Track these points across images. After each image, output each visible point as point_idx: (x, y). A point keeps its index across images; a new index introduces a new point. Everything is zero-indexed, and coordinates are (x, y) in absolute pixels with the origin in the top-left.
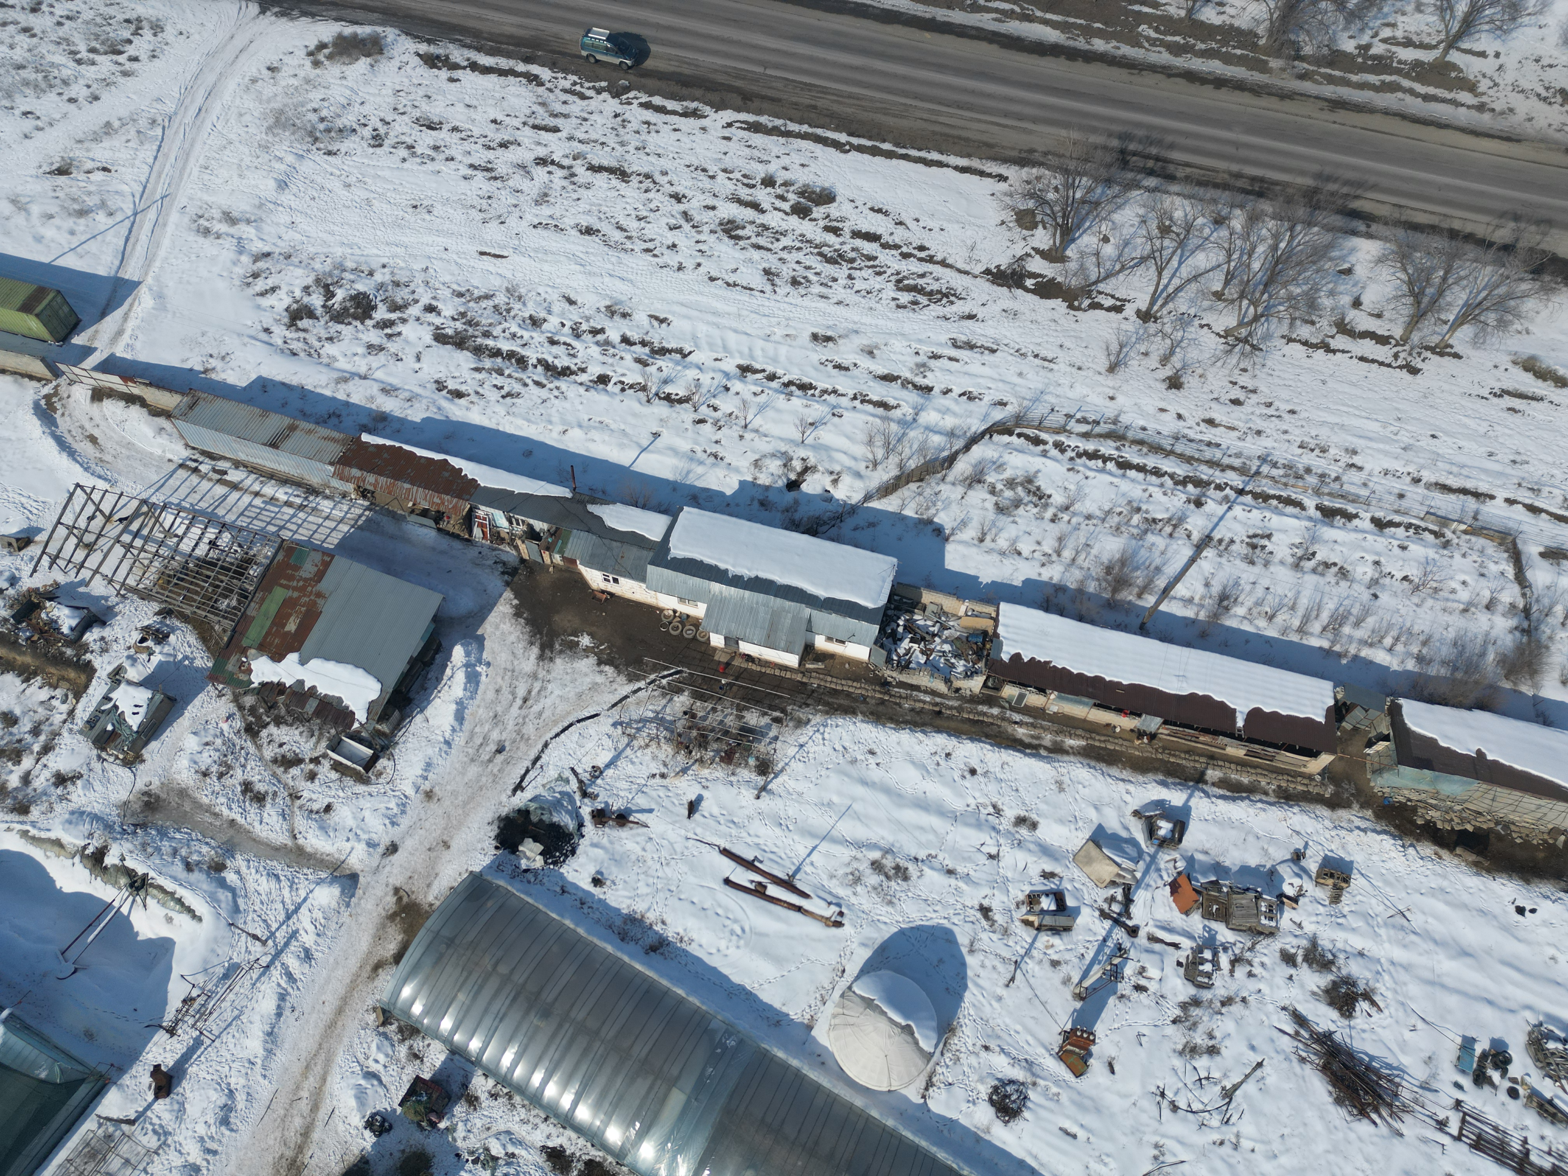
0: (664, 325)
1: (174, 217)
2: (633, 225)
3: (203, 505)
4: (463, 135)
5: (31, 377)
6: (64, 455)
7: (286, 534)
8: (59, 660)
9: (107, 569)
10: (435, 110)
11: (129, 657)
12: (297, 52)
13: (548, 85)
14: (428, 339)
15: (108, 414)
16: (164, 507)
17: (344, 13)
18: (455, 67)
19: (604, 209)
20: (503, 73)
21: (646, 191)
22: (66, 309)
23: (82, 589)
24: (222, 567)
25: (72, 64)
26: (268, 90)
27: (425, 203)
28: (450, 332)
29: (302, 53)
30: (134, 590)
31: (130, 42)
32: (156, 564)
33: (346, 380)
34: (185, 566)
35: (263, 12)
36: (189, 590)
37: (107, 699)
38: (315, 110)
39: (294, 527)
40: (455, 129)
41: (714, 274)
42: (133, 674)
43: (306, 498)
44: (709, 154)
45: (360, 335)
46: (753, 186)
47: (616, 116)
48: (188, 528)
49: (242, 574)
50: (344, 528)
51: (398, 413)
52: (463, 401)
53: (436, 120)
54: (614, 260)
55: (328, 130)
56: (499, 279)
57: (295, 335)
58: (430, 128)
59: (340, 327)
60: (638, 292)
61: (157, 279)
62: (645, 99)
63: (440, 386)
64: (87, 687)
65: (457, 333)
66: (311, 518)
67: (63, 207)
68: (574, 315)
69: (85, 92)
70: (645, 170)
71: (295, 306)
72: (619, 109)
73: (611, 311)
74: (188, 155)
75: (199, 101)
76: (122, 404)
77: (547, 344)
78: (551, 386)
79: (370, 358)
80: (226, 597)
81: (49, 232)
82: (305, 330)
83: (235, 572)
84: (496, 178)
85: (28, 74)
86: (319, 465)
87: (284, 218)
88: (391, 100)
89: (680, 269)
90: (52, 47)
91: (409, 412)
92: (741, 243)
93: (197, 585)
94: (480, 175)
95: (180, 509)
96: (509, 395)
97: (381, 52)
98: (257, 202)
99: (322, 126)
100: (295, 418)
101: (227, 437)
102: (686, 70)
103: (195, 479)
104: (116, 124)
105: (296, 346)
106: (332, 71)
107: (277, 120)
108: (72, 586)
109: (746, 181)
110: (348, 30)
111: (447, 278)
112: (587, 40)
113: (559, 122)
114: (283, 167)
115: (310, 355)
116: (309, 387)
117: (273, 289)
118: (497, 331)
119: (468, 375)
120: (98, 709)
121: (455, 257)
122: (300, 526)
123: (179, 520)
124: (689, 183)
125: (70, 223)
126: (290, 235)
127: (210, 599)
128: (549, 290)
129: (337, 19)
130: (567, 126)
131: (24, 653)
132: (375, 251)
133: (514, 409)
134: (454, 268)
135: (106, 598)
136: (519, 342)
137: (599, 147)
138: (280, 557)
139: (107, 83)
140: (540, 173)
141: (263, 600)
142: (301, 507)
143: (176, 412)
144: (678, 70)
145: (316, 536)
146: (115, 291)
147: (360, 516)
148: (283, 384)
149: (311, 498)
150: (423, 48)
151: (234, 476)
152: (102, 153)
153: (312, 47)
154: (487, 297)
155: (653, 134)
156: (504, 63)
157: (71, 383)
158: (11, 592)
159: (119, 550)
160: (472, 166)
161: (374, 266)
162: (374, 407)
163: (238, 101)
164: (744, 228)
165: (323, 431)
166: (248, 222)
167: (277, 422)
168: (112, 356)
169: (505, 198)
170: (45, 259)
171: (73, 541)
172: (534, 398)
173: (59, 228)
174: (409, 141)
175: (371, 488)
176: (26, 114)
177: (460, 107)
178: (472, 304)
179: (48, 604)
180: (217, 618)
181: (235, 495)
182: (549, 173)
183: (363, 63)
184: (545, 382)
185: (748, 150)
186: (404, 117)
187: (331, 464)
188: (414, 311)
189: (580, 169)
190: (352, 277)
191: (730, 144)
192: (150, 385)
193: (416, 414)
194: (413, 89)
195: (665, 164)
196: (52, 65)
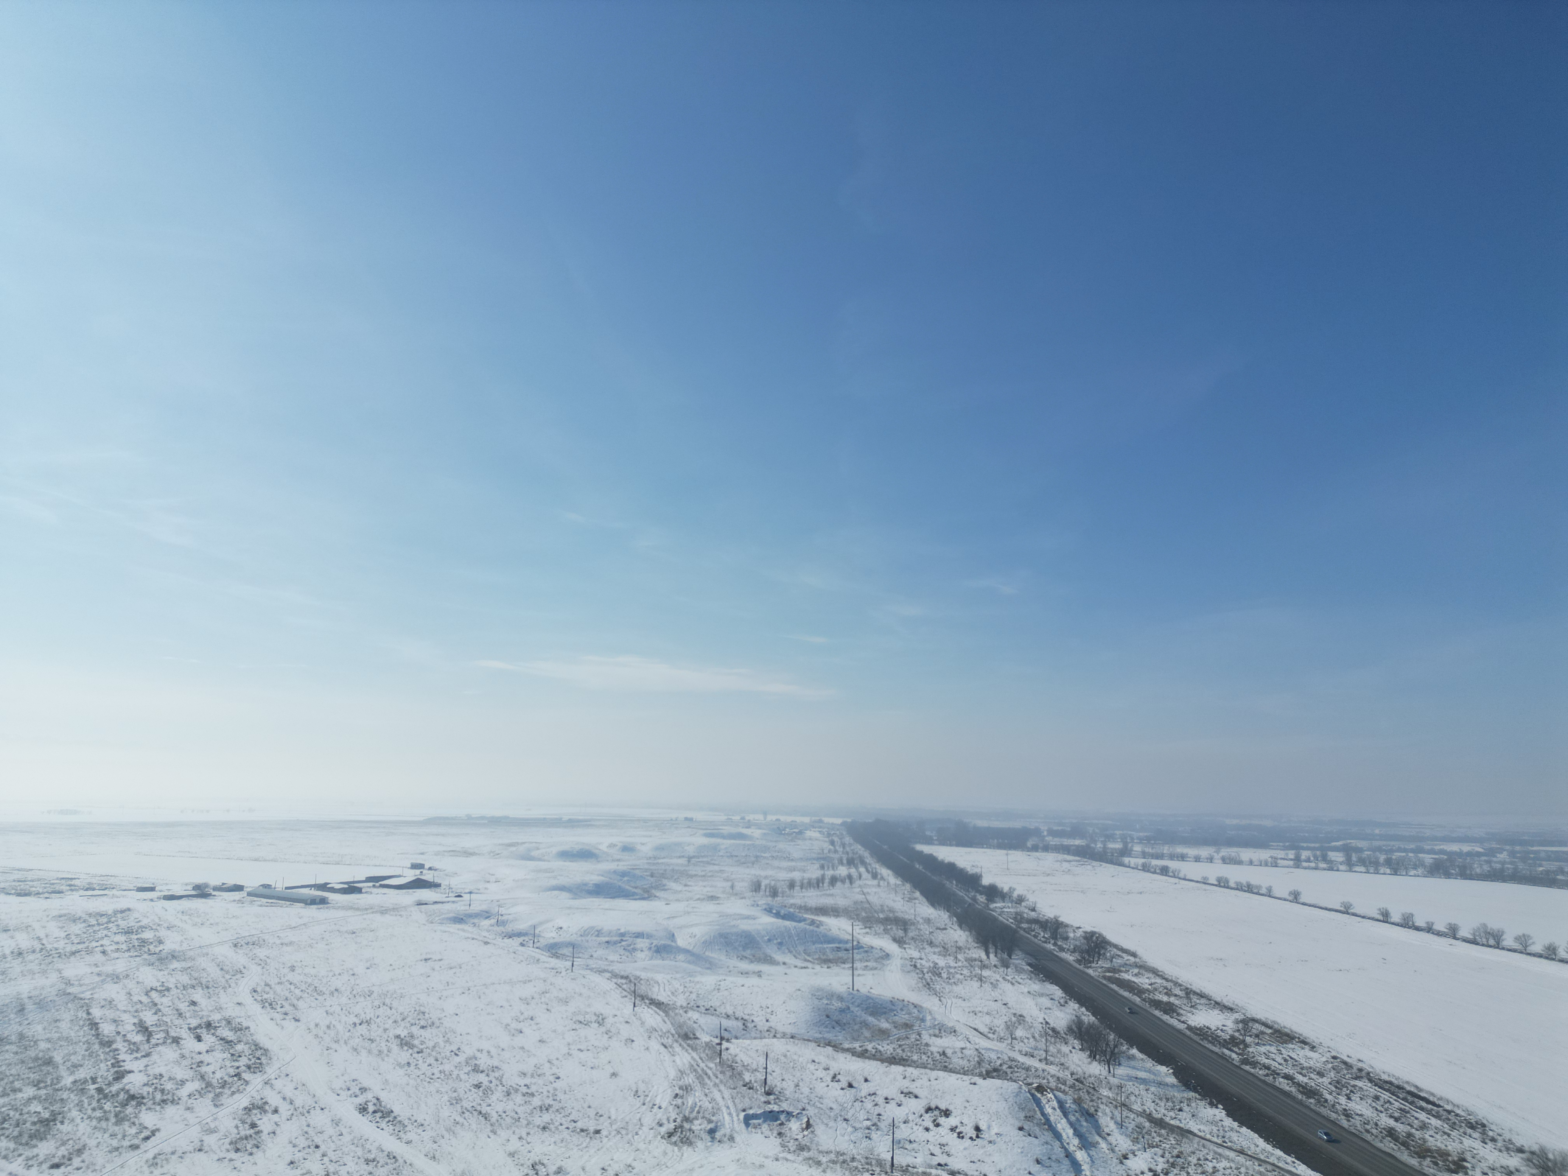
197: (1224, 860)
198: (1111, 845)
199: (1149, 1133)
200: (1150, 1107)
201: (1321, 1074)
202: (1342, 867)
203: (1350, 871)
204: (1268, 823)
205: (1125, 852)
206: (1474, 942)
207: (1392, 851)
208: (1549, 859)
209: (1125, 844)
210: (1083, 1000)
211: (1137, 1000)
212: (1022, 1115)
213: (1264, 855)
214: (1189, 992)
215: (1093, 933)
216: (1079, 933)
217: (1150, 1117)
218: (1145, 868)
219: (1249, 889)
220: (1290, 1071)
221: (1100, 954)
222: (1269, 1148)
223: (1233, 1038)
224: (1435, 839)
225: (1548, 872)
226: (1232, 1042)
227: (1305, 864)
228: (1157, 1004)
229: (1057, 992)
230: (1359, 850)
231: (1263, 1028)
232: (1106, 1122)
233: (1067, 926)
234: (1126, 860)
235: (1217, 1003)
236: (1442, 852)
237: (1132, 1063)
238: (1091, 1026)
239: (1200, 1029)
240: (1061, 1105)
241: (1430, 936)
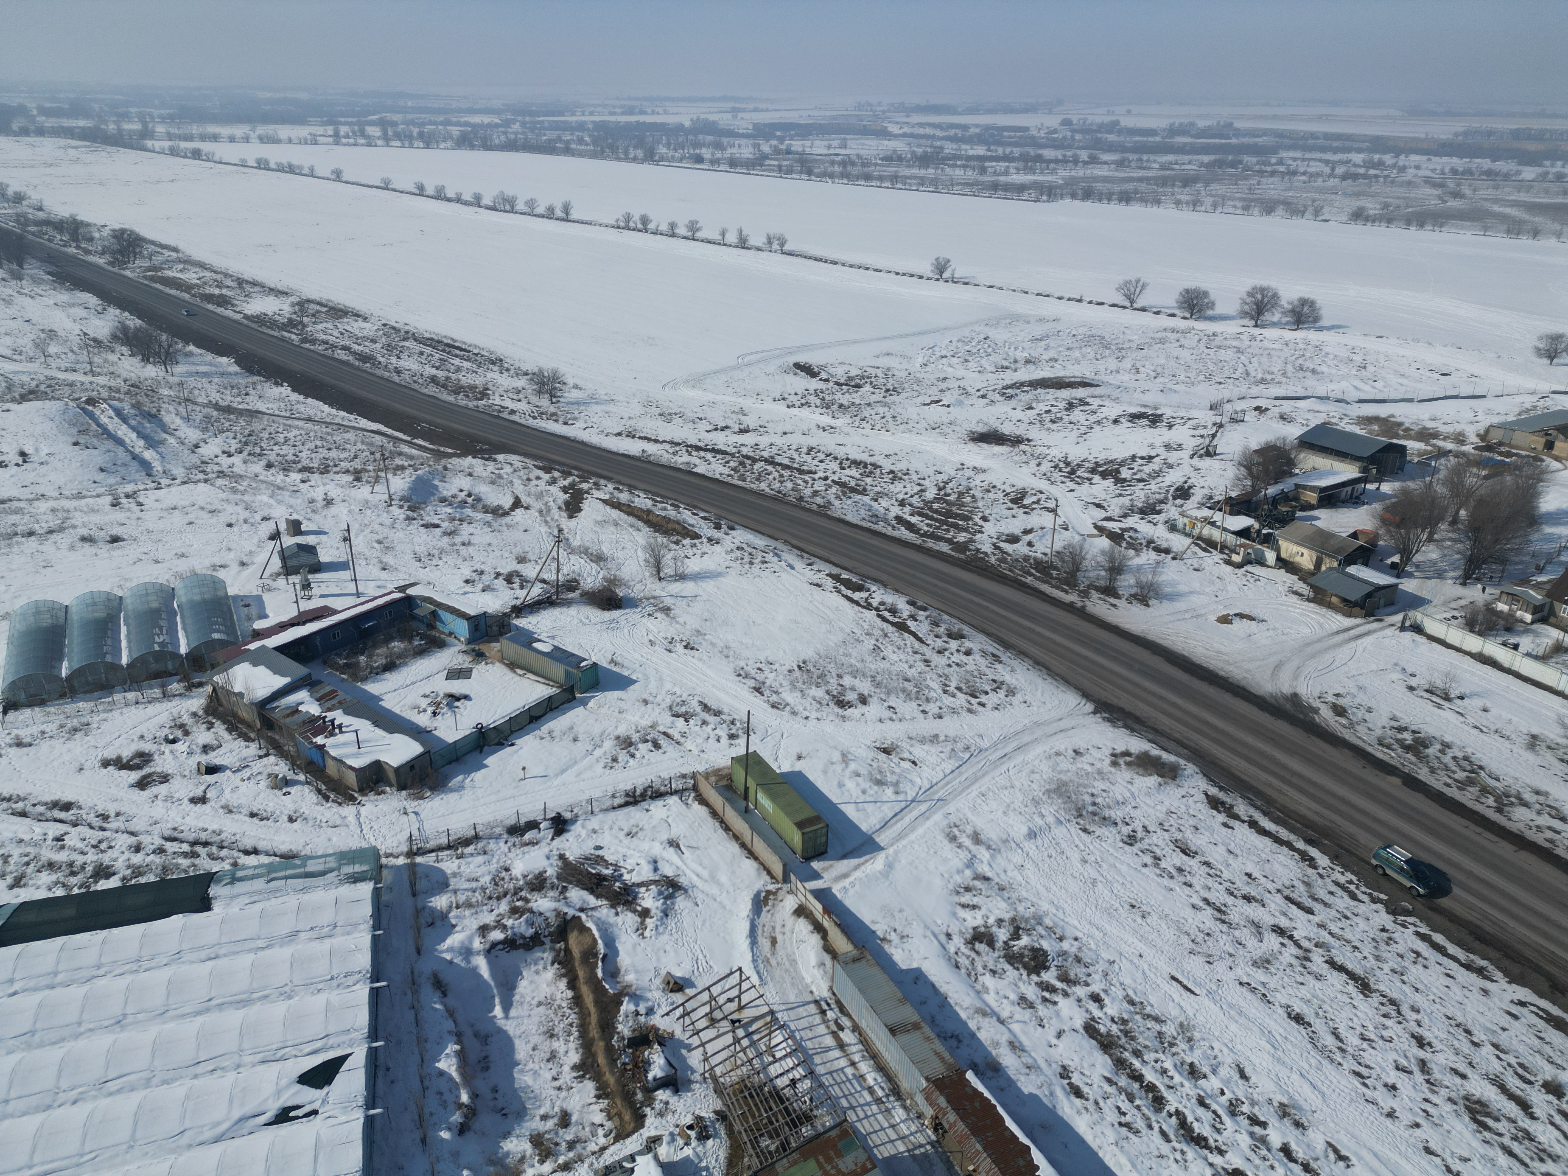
0: (1341, 1164)
1: (938, 817)
2: (1353, 1040)
3: (809, 1045)
4: (1212, 872)
5: (769, 873)
6: (748, 941)
7: (851, 1116)
8: (628, 1097)
9: (710, 1048)
10: (1196, 841)
11: (672, 1134)
12: (1104, 749)
13: (1321, 871)
14: (1079, 1023)
15: (797, 929)
16: (781, 1027)
17: (1159, 739)
18: (1236, 817)
19: (1326, 1007)
20: (1278, 840)
21: (1384, 1016)
22: (824, 839)
23: (684, 1052)
24: (786, 1109)
25: (940, 691)
26: (1064, 764)
27: (1144, 908)
28: (1103, 1029)
29: (1108, 752)
30: (715, 1079)
31: (987, 693)
32: (744, 1069)
33: (985, 1014)
34: (761, 1088)
35: (1095, 712)
36: (750, 1110)
37: (632, 1158)
38: (1093, 795)
39: (861, 1115)
40: (1207, 864)
41: (1432, 1145)
42: (664, 1151)
43: (887, 1096)
44: (1482, 1019)
45: (1021, 984)
46: (1530, 1083)
47: (1383, 930)
48: (785, 1056)
49: (796, 1126)
50: (902, 1148)
51: (1011, 1073)
52: (1078, 1102)
53: (1193, 848)
54: (1313, 1062)
55: (1094, 814)
56: (1178, 1009)
57: (967, 952)
58: (1184, 852)
59: (1007, 967)
60: (1325, 1109)
61: (896, 853)
62: (1424, 930)
63: (1065, 1073)
64: (628, 1135)
65: (1109, 1034)
66: (880, 1117)
67: (870, 773)
68: (1240, 1090)
69: (936, 710)
70: (1394, 995)
71: (983, 929)
72: (1390, 926)
73: (1284, 1111)
74: (977, 780)
75: (1008, 749)
76: (811, 928)
77: (1194, 1101)
78: (1178, 1146)
79: (1017, 1008)
80: (771, 1137)
81: (850, 784)
82: (978, 953)
83: (792, 1120)
84: (1224, 922)
85: (909, 686)
86: (917, 1073)
87: (1018, 859)
88: (1162, 816)
89: (1391, 1115)
90: (935, 677)
91: (1022, 1078)
92: (1487, 1134)
93: (759, 1110)
94: (1209, 911)
95: (791, 1036)
96: (1127, 1125)
97: (1174, 778)
98: (1004, 837)
99: (1091, 809)
100: (924, 1019)
101: (863, 1001)
102: (1487, 926)
103: (818, 1019)
104: (942, 738)
105: (963, 961)
106: (1124, 775)
107: (1059, 788)
108: (681, 1044)
109: (1520, 1071)
110: (1155, 752)
111: (1128, 981)
112: (1382, 852)
113: (1317, 907)
114: (1041, 822)
115: (969, 975)
116: (952, 1002)
117: (974, 907)
118: (1149, 1057)
119: (1097, 1080)
120: (619, 1163)
121: (1146, 967)
122: (867, 1117)
123: (784, 1045)
124: (1444, 1036)
125: (866, 785)
126: (1014, 875)
127: (759, 1130)
128: (1225, 1050)
129: (1150, 741)
130: (1322, 914)
131: (612, 1073)
132: (1076, 923)
133: (1124, 1143)
134: (1139, 975)
135: (693, 1071)
136: (1166, 1080)
137: (1349, 948)
138: (833, 1133)
139: (954, 711)
140: (1272, 941)
141: (795, 1162)
142: (878, 1101)
143: (841, 958)
144: (1479, 923)
145: (874, 1136)
146: (863, 845)
147: (921, 1146)
148: (933, 986)
149: (892, 1098)
150: (1213, 791)
151: (848, 1037)
152: (919, 752)
153: (1118, 751)
154: (1157, 1019)
155: (1419, 966)
156: (1284, 834)
157: (790, 892)
158: (642, 1019)
159: (728, 1039)
160: (1206, 900)
161: (1067, 934)
162: (994, 1053)
163: (1036, 762)
164: (1497, 1120)
165: (939, 1046)
166: (989, 848)
167: (908, 1013)
168: (829, 889)
169: (1224, 943)
170: (835, 800)
171: (707, 1009)
172: (1152, 1146)
173: (858, 785)
174: (1159, 853)
175: (947, 1126)
176: (890, 707)
177: (1221, 849)
178: (1138, 1017)
179: (656, 1046)
180: (751, 1151)
181: (837, 1053)
182: (1283, 944)
183: (1153, 780)
184: (1172, 1137)
185: (1537, 1042)
186: (1166, 834)
187: (927, 1079)
188: (1080, 991)
189: (1318, 959)
190: (1043, 933)
191: (1516, 1024)
192: (839, 926)
193: (1028, 1085)
194: (1186, 817)
195: (1419, 1000)
196: (928, 687)
197: (262, 139)
198: (126, 126)
199: (218, 420)
200: (215, 397)
201: (374, 341)
202: (380, 142)
203: (388, 146)
204: (304, 96)
205: (146, 134)
206: (494, 209)
207: (424, 124)
208: (550, 129)
209: (145, 124)
210: (123, 304)
211: (187, 296)
212: (74, 431)
213: (303, 131)
214: (241, 282)
215: (123, 231)
216: (106, 232)
217: (217, 407)
218: (174, 152)
219: (291, 169)
220: (346, 342)
221: (135, 254)
222: (334, 411)
223: (290, 320)
224: (460, 111)
225: (550, 140)
226: (291, 324)
227: (344, 140)
228: (209, 298)
229: (92, 300)
230: (394, 124)
231: (318, 308)
232: (170, 418)
233: (88, 225)
234: (149, 143)
235: (271, 289)
236: (467, 124)
237: (191, 359)
238: (138, 330)
239: (258, 317)
240: (119, 413)
241: (459, 206)
